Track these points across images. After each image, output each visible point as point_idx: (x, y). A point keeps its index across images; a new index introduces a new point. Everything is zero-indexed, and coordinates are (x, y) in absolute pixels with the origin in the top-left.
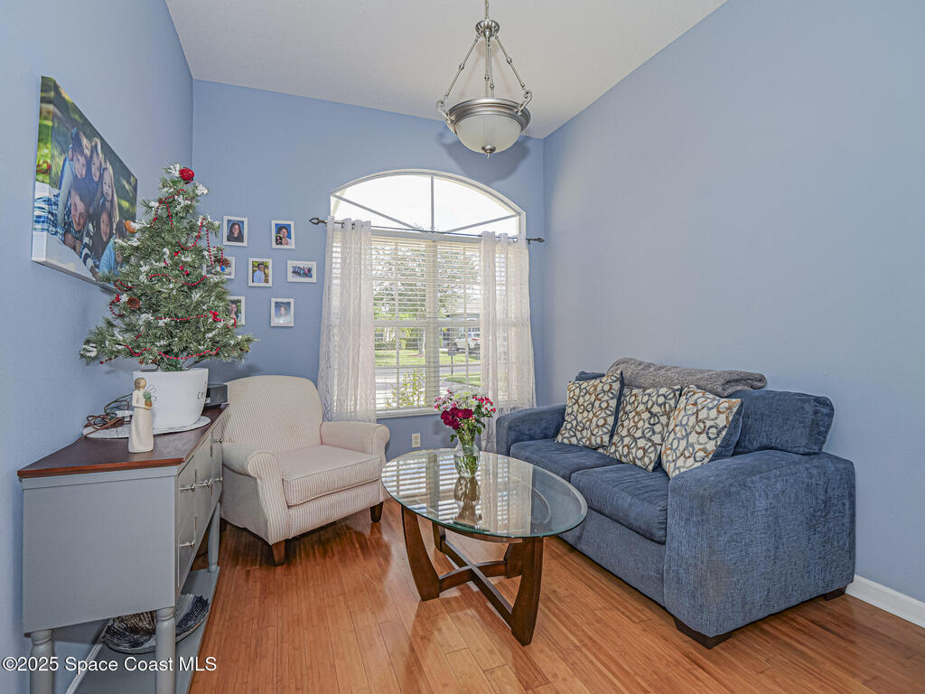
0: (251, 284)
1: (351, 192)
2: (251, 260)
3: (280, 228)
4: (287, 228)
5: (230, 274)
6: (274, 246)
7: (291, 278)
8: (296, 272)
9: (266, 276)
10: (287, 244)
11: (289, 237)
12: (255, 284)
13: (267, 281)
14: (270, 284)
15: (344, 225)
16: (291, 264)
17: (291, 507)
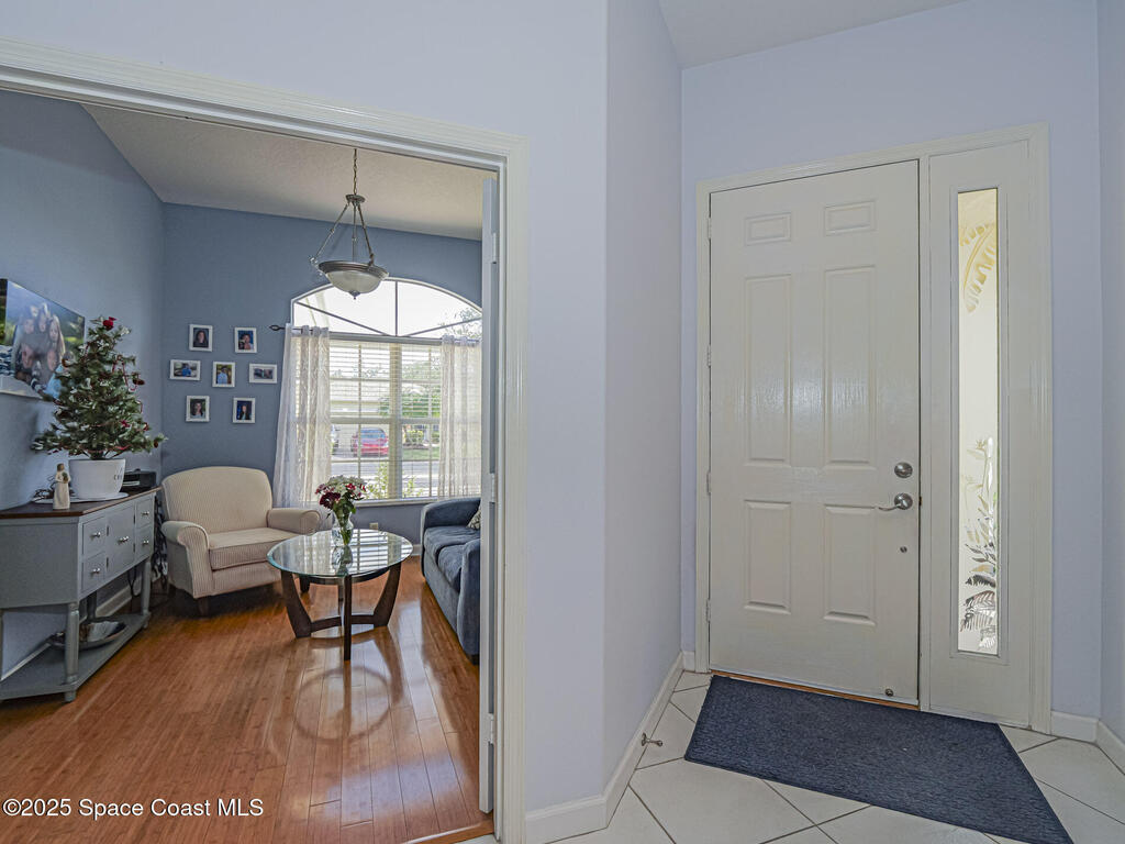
0: (215, 385)
1: (312, 299)
2: (215, 363)
3: (242, 335)
4: (250, 334)
5: (195, 376)
6: (237, 350)
7: (252, 379)
8: (258, 374)
9: (229, 378)
10: (249, 348)
11: (252, 342)
12: (218, 385)
13: (230, 382)
14: (233, 385)
15: (304, 331)
16: (252, 367)
17: (214, 571)
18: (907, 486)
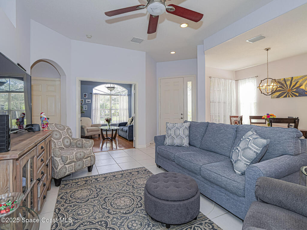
1: (96, 88)
4: (86, 94)
6: (84, 97)
8: (88, 102)
10: (86, 97)
14: (83, 103)
15: (96, 94)
16: (87, 100)
17: (88, 132)
18: (182, 116)
